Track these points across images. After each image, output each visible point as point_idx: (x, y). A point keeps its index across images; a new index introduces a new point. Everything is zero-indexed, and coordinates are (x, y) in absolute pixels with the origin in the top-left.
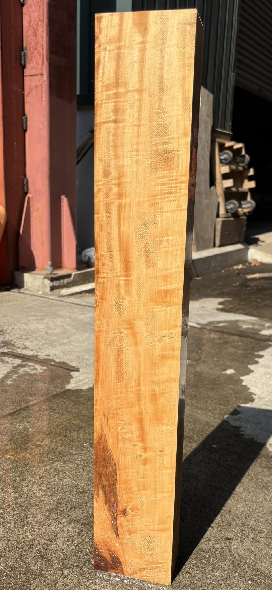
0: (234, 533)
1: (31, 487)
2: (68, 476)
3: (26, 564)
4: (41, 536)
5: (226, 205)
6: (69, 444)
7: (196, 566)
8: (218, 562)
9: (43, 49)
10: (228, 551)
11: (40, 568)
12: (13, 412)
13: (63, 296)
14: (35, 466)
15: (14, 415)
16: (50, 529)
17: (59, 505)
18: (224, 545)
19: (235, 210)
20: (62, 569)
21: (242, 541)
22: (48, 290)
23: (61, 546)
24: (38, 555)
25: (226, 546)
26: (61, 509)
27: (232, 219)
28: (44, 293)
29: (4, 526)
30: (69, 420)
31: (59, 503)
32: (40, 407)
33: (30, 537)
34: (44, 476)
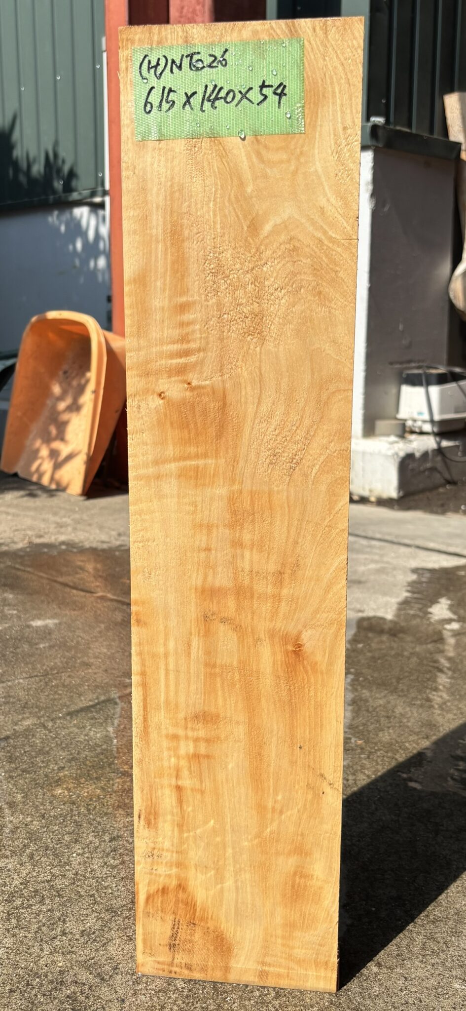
29: (14, 935)
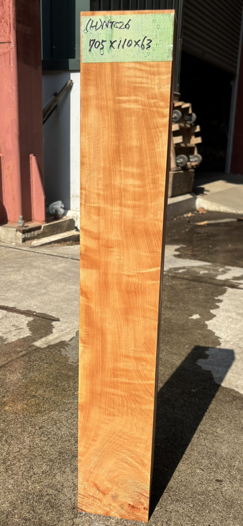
0: (223, 475)
1: (32, 438)
2: (65, 426)
3: (39, 515)
4: (48, 486)
5: (176, 159)
6: (61, 394)
7: (194, 509)
8: (213, 504)
9: (10, 18)
10: (220, 493)
11: (52, 518)
12: (6, 364)
13: (35, 247)
14: (33, 416)
15: (7, 367)
16: (55, 478)
17: (61, 454)
18: (215, 488)
19: (184, 163)
20: (72, 519)
21: (231, 483)
22: (20, 241)
23: (69, 495)
24: (48, 505)
25: (217, 488)
26: (64, 458)
27: (182, 172)
28: (17, 244)
30: (58, 370)
31: (61, 453)
32: (30, 358)
33: (38, 488)
34: (43, 426)
